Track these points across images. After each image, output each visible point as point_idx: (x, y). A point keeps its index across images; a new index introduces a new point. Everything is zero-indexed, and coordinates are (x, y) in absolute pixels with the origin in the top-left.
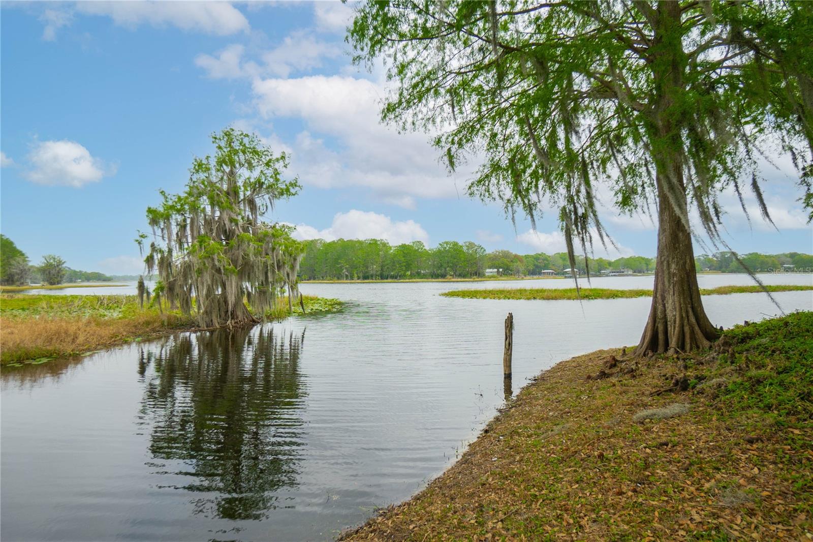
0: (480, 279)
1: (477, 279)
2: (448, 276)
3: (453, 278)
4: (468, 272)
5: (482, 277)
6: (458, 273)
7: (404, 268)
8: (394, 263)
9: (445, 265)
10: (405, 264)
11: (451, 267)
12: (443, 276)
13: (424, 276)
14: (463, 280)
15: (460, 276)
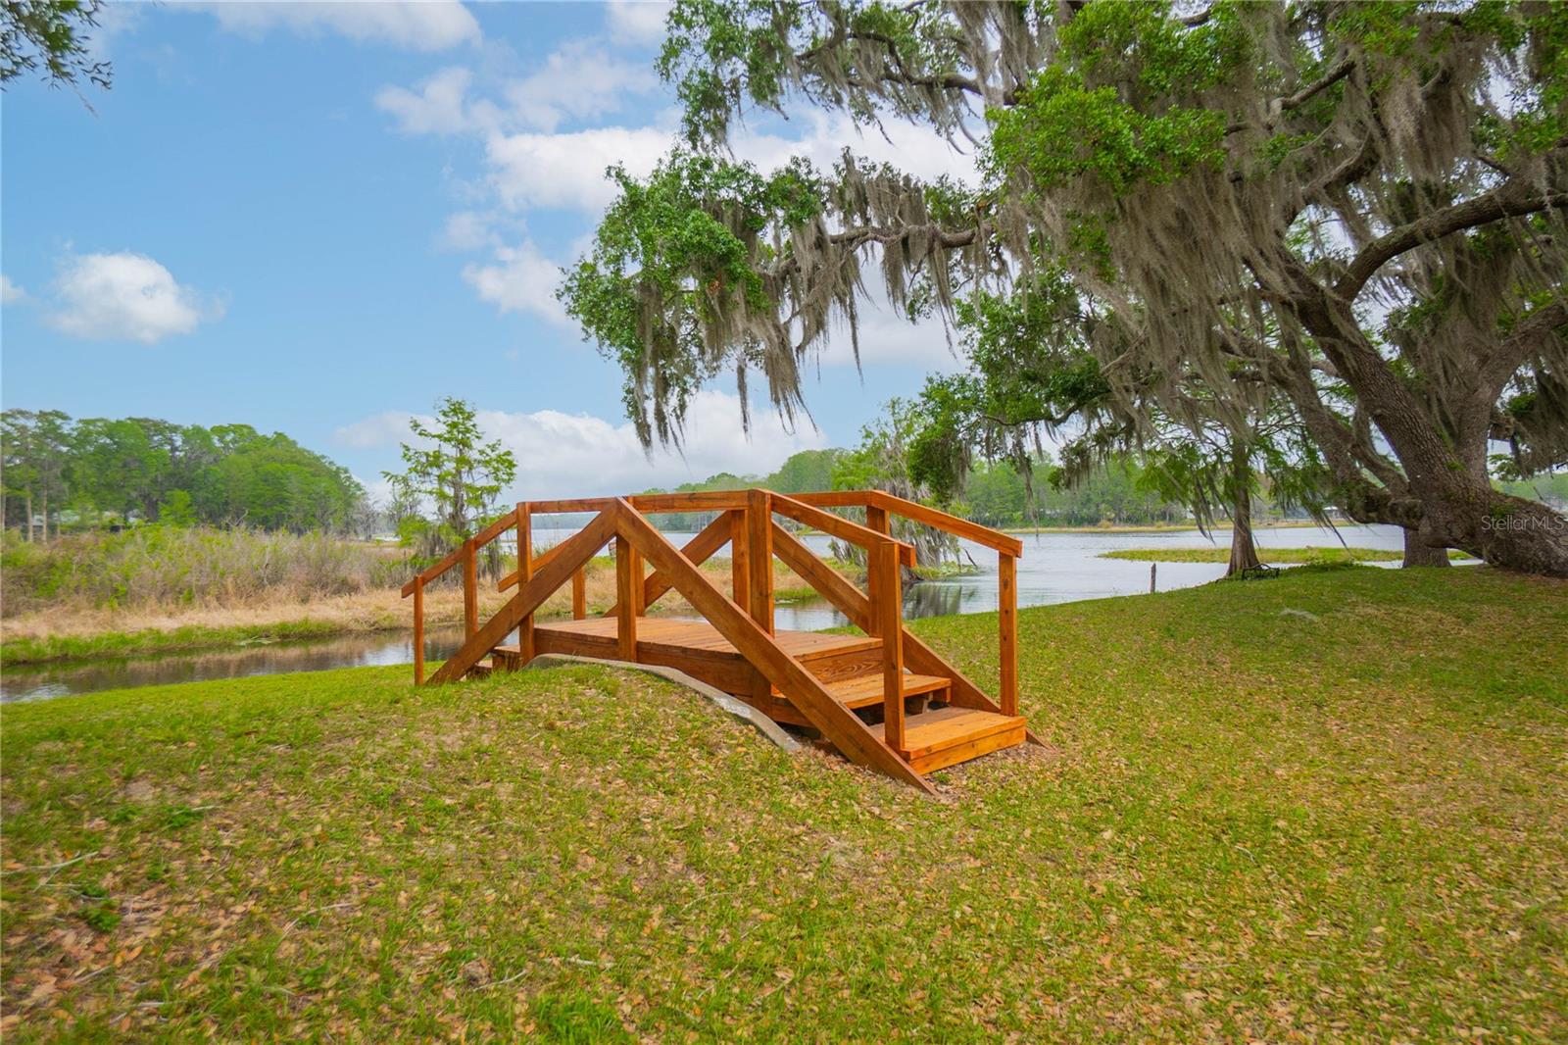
0: (1172, 527)
1: (1166, 528)
2: (1103, 522)
3: (1115, 524)
4: (1146, 512)
5: (1176, 523)
6: (1124, 515)
7: (1010, 505)
8: (989, 495)
9: (1095, 499)
10: (1012, 497)
11: (1108, 502)
12: (1093, 521)
13: (1051, 522)
14: (1135, 529)
15: (1129, 520)
